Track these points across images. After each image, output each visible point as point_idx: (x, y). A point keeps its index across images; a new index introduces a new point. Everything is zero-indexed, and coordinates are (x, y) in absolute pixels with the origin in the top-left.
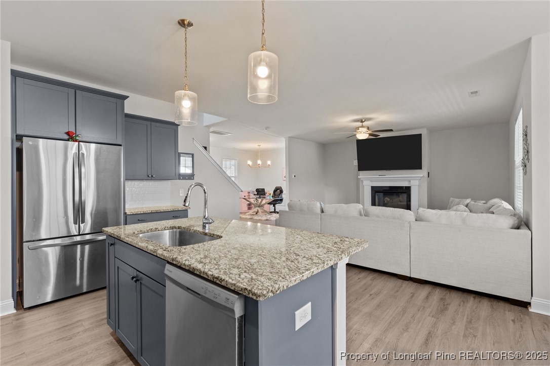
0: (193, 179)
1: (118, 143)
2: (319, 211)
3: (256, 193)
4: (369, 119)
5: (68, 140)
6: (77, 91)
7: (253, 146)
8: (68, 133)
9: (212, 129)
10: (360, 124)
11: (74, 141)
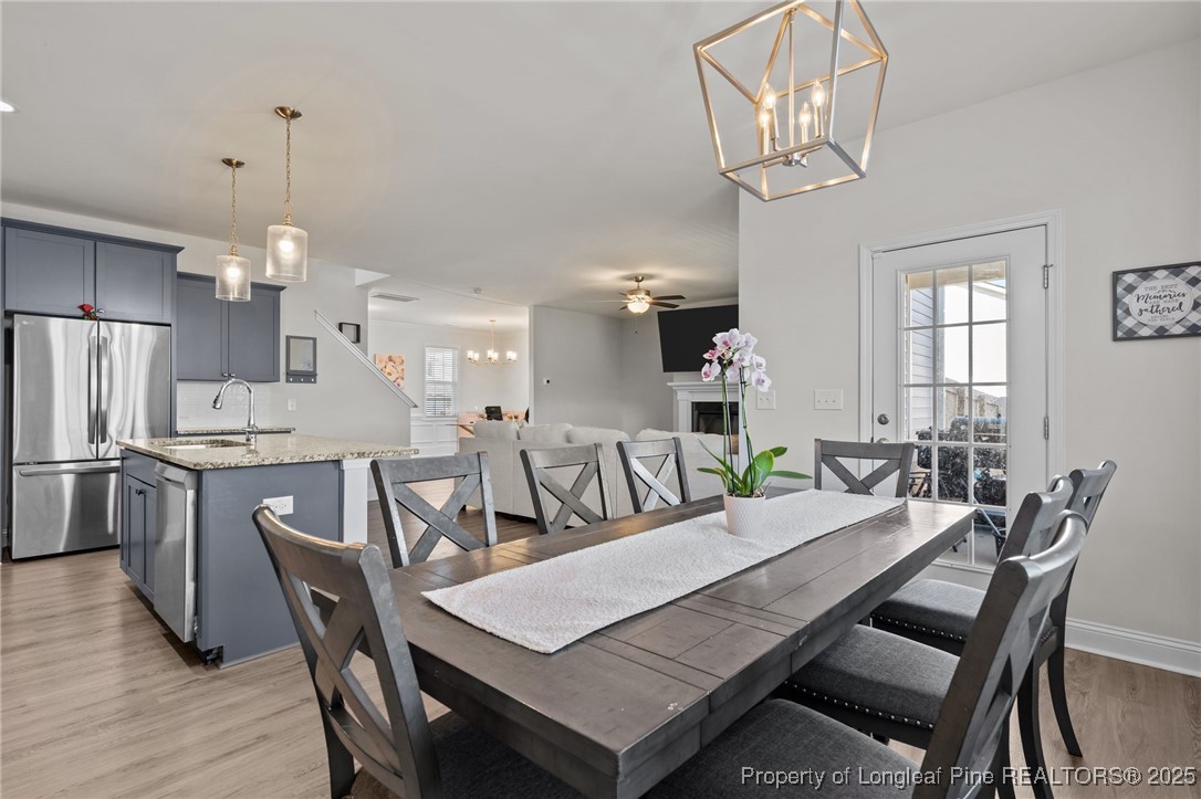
0: (315, 382)
1: (164, 322)
2: (514, 437)
3: (486, 415)
4: (650, 277)
5: (82, 318)
6: (98, 243)
7: (482, 320)
8: (82, 307)
9: (374, 291)
10: (634, 284)
11: (91, 319)
